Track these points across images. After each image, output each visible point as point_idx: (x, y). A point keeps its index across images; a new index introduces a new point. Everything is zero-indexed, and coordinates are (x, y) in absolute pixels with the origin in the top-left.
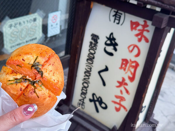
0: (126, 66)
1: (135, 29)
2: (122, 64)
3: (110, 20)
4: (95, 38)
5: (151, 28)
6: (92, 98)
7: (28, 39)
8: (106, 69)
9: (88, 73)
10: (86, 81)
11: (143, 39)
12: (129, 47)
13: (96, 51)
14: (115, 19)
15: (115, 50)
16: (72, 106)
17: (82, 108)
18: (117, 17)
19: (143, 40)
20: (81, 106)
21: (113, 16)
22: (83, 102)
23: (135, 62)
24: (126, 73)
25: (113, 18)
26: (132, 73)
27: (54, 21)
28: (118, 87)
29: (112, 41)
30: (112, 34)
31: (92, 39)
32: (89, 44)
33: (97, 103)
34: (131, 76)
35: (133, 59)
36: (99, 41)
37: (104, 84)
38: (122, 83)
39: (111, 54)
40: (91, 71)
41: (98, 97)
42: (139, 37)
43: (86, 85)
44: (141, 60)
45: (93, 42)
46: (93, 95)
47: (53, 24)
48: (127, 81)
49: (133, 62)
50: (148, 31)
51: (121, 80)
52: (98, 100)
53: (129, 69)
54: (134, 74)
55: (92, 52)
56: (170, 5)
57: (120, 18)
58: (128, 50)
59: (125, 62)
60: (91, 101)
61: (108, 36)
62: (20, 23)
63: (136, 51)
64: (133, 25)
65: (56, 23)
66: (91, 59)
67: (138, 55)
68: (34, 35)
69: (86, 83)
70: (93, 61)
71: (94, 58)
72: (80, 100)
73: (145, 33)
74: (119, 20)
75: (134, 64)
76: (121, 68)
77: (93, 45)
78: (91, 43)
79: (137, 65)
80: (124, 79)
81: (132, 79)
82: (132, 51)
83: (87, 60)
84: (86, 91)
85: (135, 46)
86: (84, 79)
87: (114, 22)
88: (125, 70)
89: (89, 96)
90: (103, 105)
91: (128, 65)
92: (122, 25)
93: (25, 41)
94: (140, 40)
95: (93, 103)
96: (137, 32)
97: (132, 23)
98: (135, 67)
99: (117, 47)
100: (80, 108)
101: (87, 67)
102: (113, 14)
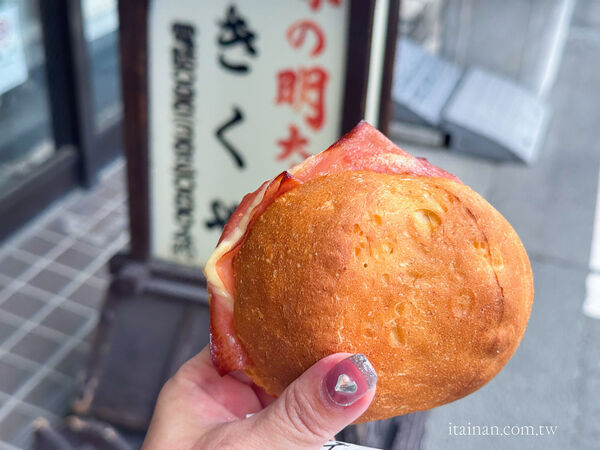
0: (291, 86)
2: (281, 87)
4: (184, 33)
6: (210, 215)
8: (238, 117)
9: (184, 144)
10: (183, 171)
12: (290, 34)
13: (198, 73)
15: (252, 51)
16: (160, 261)
17: (189, 256)
19: (326, 4)
20: (183, 252)
22: (189, 238)
23: (316, 70)
24: (297, 110)
26: (313, 105)
28: (283, 157)
29: (237, 31)
30: (232, 10)
31: (178, 38)
34: (313, 113)
35: (310, 63)
36: (199, 39)
37: (240, 162)
38: (293, 142)
39: (241, 69)
40: (191, 137)
41: (228, 205)
43: (184, 183)
44: (333, 61)
45: (181, 46)
46: (215, 205)
48: (305, 131)
49: (307, 73)
51: (285, 135)
53: (304, 98)
54: (320, 107)
55: (184, 76)
58: (287, 44)
59: (288, 79)
60: (210, 225)
61: (223, 17)
63: (311, 40)
66: (184, 99)
67: (320, 47)
69: (185, 176)
70: (192, 106)
71: (193, 94)
72: (178, 235)
75: (314, 79)
76: (281, 99)
77: (183, 57)
78: (176, 52)
79: (323, 77)
80: (294, 131)
81: (317, 122)
82: (299, 43)
83: (176, 105)
84: (190, 200)
85: (307, 26)
86: (179, 166)
88: (291, 101)
89: (202, 213)
91: (299, 86)
94: (316, 5)
95: (217, 231)
98: (321, 85)
99: (258, 44)
100: (182, 258)
101: (181, 130)
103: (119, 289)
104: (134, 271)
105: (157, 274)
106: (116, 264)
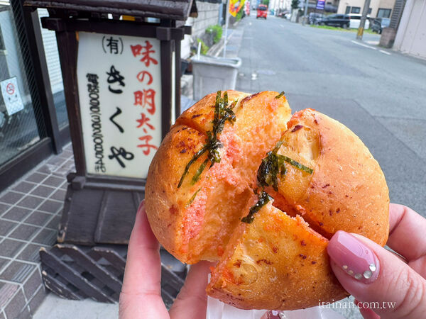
0: (141, 99)
1: (138, 53)
2: (136, 98)
3: (105, 52)
4: (93, 78)
5: (155, 44)
6: (111, 154)
8: (119, 111)
9: (96, 124)
10: (97, 136)
11: (151, 62)
12: (138, 76)
13: (99, 94)
14: (111, 49)
15: (123, 84)
16: (89, 174)
17: (103, 171)
18: (112, 45)
19: (151, 64)
20: (100, 170)
21: (108, 46)
22: (102, 164)
23: (150, 90)
24: (144, 107)
25: (108, 49)
26: (150, 104)
27: (11, 92)
28: (139, 127)
29: (115, 76)
30: (113, 67)
31: (89, 80)
32: (87, 88)
33: (120, 157)
34: (150, 108)
35: (147, 88)
36: (98, 80)
37: (122, 130)
38: (143, 120)
39: (119, 92)
40: (100, 121)
41: (118, 148)
42: (146, 61)
43: (98, 141)
44: (156, 86)
45: (91, 83)
46: (112, 149)
47: (10, 96)
48: (148, 115)
49: (148, 91)
50: (153, 52)
51: (140, 117)
52: (120, 153)
53: (146, 101)
54: (153, 105)
55: (94, 96)
56: (169, 14)
57: (116, 46)
58: (137, 81)
59: (138, 94)
60: (111, 157)
61: (109, 72)
63: (147, 78)
64: (136, 50)
66: (95, 106)
67: (150, 81)
69: (98, 138)
70: (98, 108)
71: (98, 103)
72: (97, 163)
73: (151, 55)
74: (117, 49)
75: (149, 93)
76: (136, 103)
77: (93, 88)
78: (89, 86)
79: (153, 92)
80: (143, 115)
81: (152, 111)
82: (142, 80)
83: (91, 108)
84: (101, 148)
85: (145, 72)
86: (94, 134)
87: (111, 52)
88: (141, 104)
89: (107, 152)
90: (128, 156)
91: (143, 97)
92: (121, 53)
94: (147, 64)
95: (114, 159)
96: (141, 56)
97: (133, 48)
98: (152, 96)
99: (124, 81)
100: (100, 172)
101: (93, 118)
102: (106, 43)
103: (73, 187)
104: (79, 179)
105: (89, 180)
106: (70, 177)
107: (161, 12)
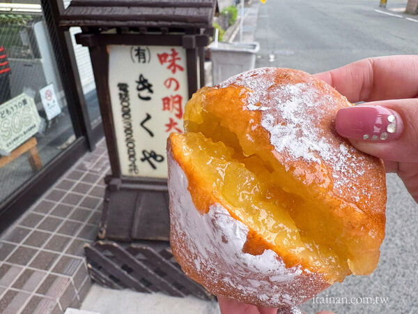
0: (168, 104)
1: (165, 61)
2: (164, 104)
3: (134, 61)
4: (123, 87)
6: (142, 156)
7: (25, 129)
8: (149, 117)
9: (129, 130)
10: (129, 140)
11: (177, 69)
12: (165, 83)
13: (130, 102)
14: (139, 58)
15: (151, 91)
16: (124, 176)
17: (136, 173)
18: (140, 54)
19: (178, 71)
20: (133, 172)
21: (136, 55)
22: (135, 166)
23: (177, 96)
24: (172, 112)
25: (136, 59)
26: (177, 110)
27: (49, 98)
28: (168, 131)
29: (144, 84)
30: (141, 76)
31: (120, 89)
32: (118, 97)
33: (152, 159)
34: (178, 113)
35: (174, 94)
36: (129, 89)
37: (152, 134)
38: (171, 124)
39: (148, 99)
40: (131, 127)
41: (149, 151)
42: (173, 68)
43: (131, 145)
44: (183, 92)
45: (122, 92)
46: (144, 152)
47: (49, 102)
48: (176, 120)
49: (174, 97)
50: (179, 59)
51: (168, 122)
52: (151, 156)
53: (173, 106)
54: (180, 110)
55: (125, 104)
56: (194, 23)
57: (144, 55)
58: (164, 87)
59: (166, 101)
60: (143, 160)
61: (138, 80)
62: (7, 111)
63: (174, 85)
64: (162, 58)
65: (52, 101)
66: (126, 113)
67: (177, 88)
68: (30, 122)
69: (130, 143)
70: (130, 115)
71: (129, 110)
72: (130, 166)
73: (177, 62)
74: (144, 58)
75: (177, 99)
76: (164, 109)
77: (124, 97)
78: (121, 95)
79: (180, 98)
80: (171, 120)
81: (179, 116)
82: (169, 87)
83: (123, 115)
84: (134, 151)
85: (171, 79)
86: (127, 139)
87: (139, 61)
88: (169, 109)
89: (139, 155)
90: (159, 158)
91: (171, 103)
92: (149, 62)
93: (22, 132)
94: (174, 71)
95: (146, 162)
96: (167, 64)
97: (160, 56)
98: (180, 101)
99: (152, 88)
100: (134, 174)
101: (125, 125)
102: (135, 53)
103: (110, 190)
104: (115, 182)
105: (124, 182)
106: (107, 179)
107: (186, 21)
